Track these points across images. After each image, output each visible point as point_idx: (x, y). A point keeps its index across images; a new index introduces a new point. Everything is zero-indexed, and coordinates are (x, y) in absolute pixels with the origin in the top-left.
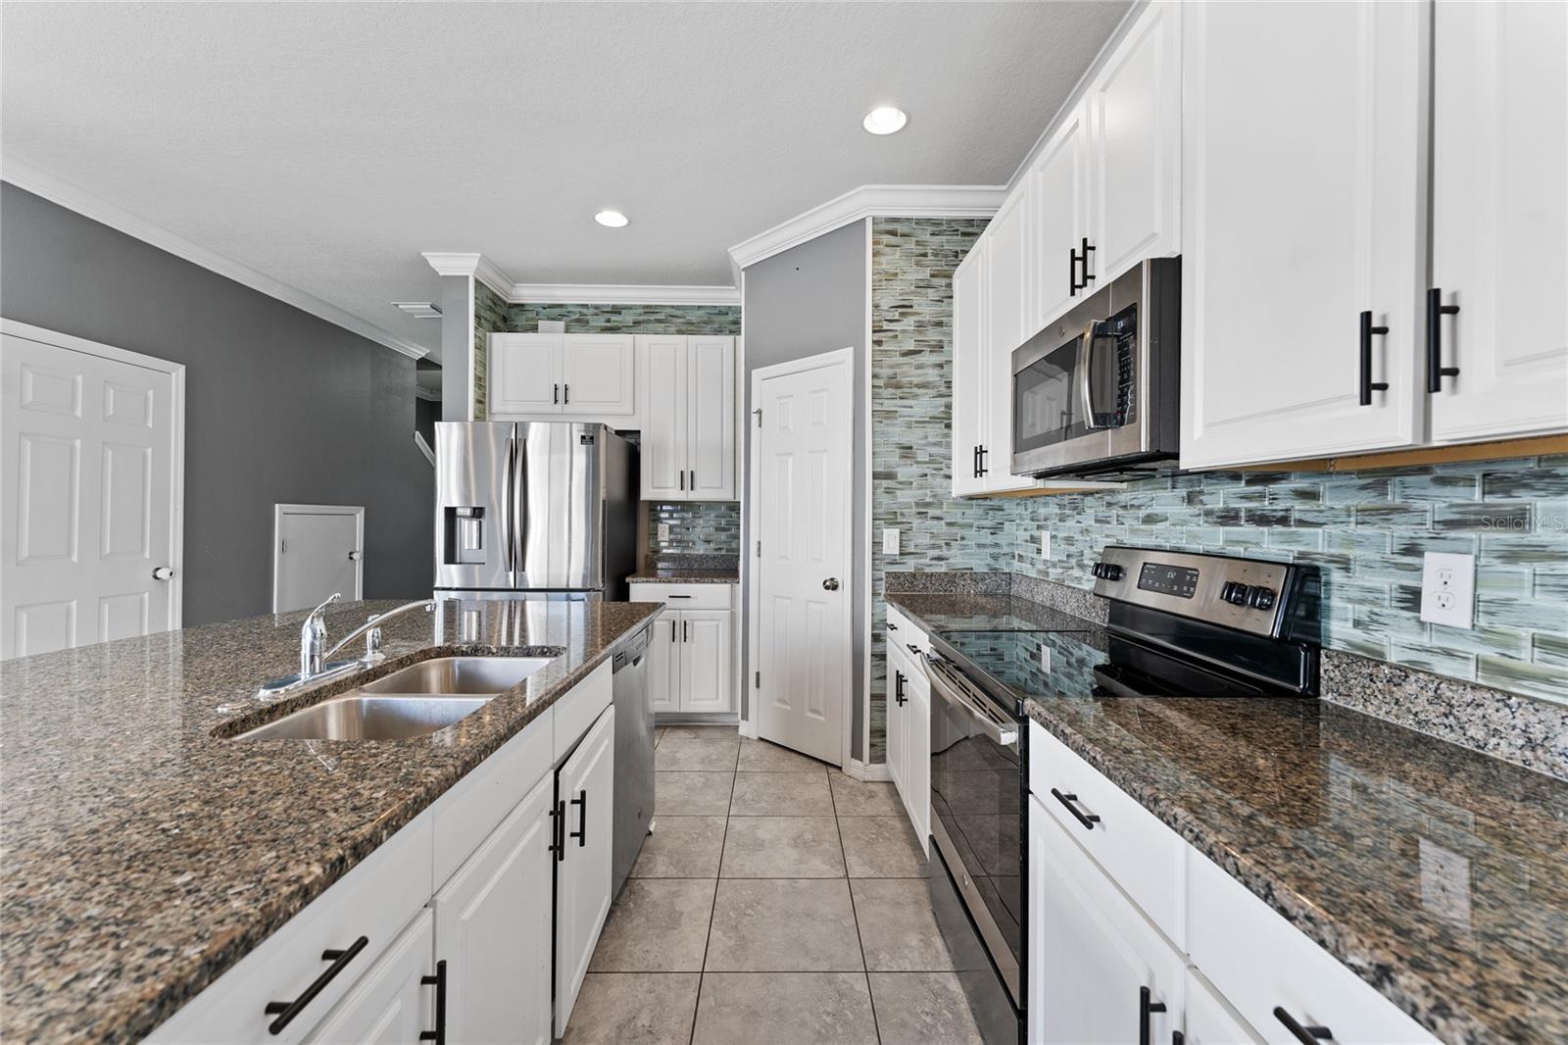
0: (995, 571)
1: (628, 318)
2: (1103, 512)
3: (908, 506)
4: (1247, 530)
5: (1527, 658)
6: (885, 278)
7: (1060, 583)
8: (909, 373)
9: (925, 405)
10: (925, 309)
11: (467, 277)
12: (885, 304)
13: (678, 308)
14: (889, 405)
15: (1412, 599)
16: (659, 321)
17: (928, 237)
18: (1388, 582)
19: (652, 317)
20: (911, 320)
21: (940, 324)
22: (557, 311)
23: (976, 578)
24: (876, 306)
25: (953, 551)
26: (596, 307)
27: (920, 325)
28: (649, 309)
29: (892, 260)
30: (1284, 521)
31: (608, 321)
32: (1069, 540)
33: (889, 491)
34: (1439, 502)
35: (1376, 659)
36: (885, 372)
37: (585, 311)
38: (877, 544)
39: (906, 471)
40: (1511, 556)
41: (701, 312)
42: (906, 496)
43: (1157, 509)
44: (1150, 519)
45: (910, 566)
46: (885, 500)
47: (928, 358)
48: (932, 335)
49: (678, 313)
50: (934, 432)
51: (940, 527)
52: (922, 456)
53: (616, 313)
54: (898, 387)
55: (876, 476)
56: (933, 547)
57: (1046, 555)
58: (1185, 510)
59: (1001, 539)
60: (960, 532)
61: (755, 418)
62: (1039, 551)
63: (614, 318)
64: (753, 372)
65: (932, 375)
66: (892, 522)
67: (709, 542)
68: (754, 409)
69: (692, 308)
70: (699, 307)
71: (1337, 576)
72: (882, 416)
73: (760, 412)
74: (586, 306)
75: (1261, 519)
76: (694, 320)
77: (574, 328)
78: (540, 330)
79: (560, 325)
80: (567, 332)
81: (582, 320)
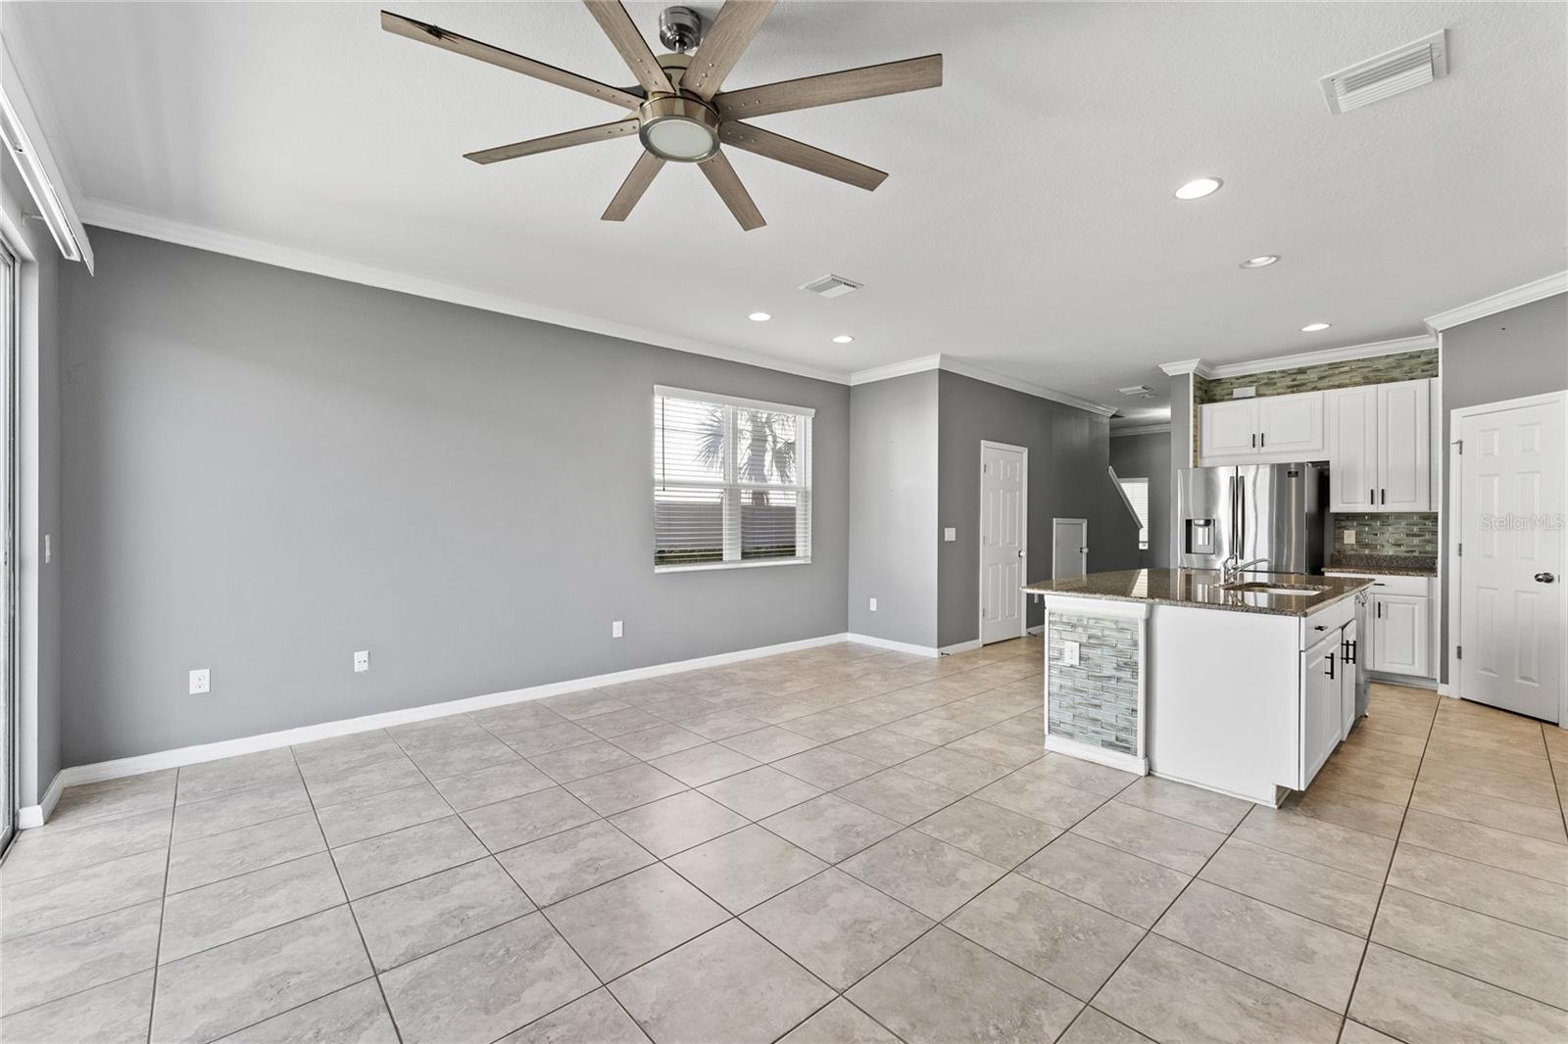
1: (1313, 376)
11: (1188, 374)
13: (1364, 360)
16: (1342, 374)
19: (1337, 371)
22: (1249, 379)
26: (1283, 372)
28: (1333, 366)
31: (1294, 380)
37: (1273, 376)
41: (1389, 360)
53: (1303, 373)
61: (1454, 449)
63: (1299, 377)
64: (1453, 412)
67: (1400, 545)
68: (1454, 438)
70: (1387, 356)
73: (1461, 443)
74: (1275, 372)
76: (1381, 367)
77: (1263, 390)
78: (1235, 396)
79: (1251, 391)
80: (1258, 395)
81: (1270, 383)
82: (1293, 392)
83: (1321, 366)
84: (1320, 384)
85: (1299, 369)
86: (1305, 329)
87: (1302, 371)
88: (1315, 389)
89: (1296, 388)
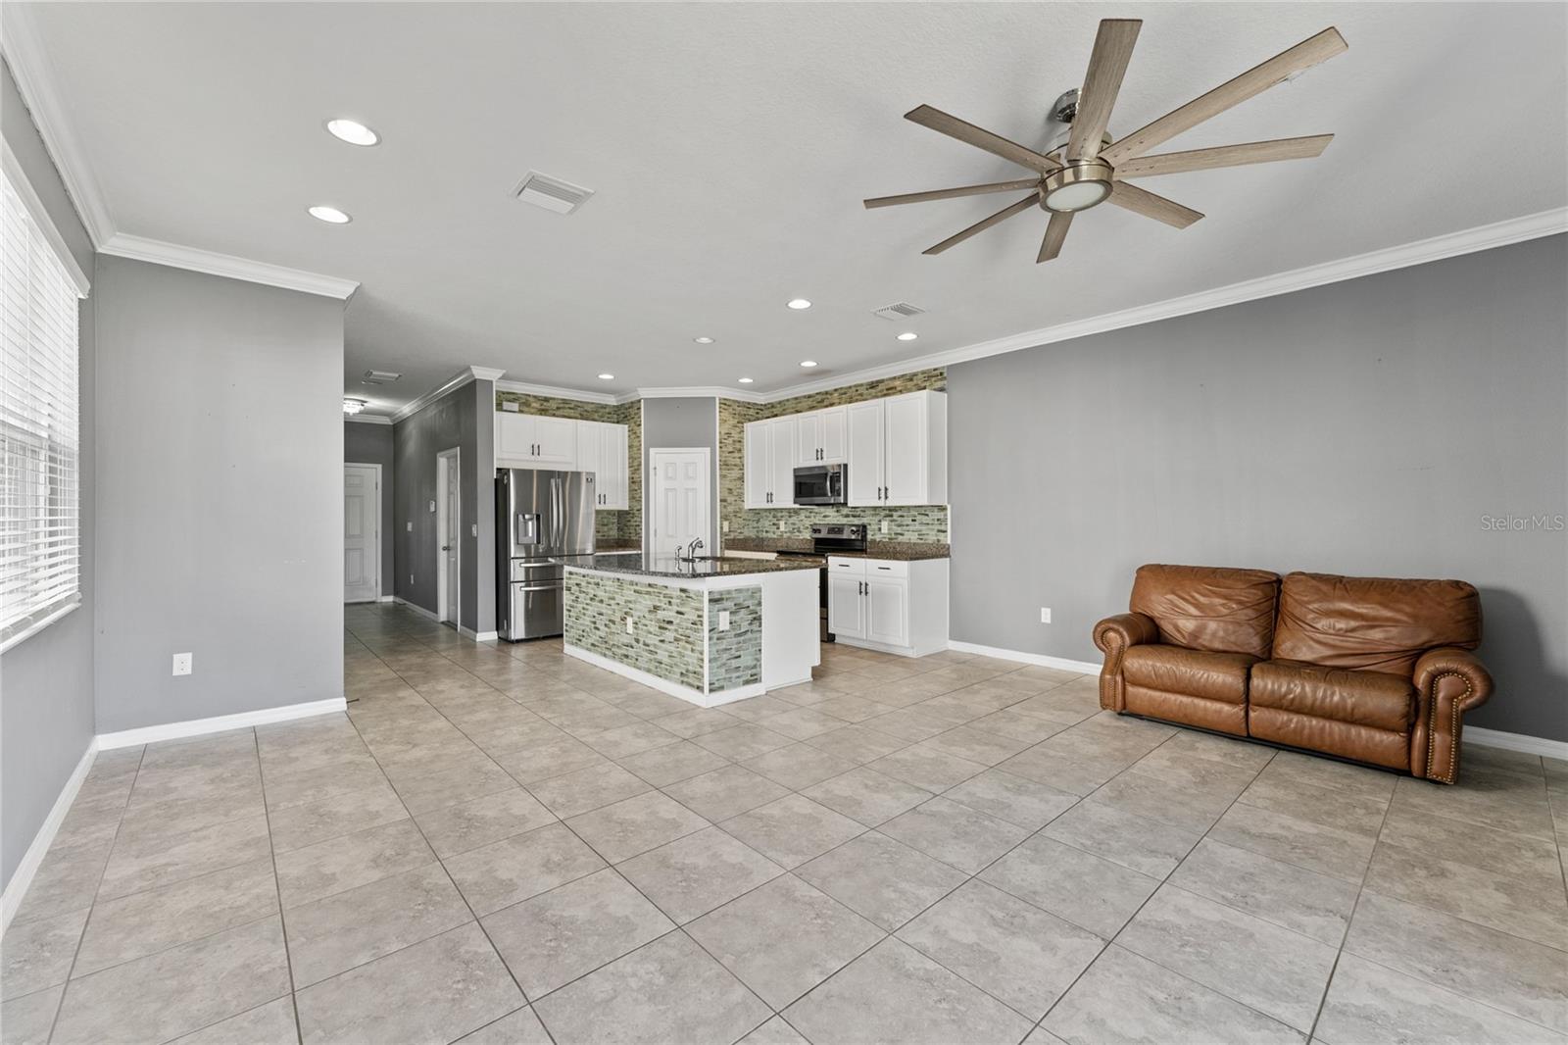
0: (758, 537)
1: (552, 405)
2: (808, 514)
3: (730, 512)
4: (851, 519)
5: (893, 536)
6: (723, 421)
7: (789, 538)
8: (731, 461)
9: (735, 473)
10: (736, 437)
12: (723, 432)
13: (581, 402)
14: (724, 472)
15: (880, 529)
16: (570, 408)
17: (736, 407)
18: (876, 527)
19: (567, 406)
20: (731, 439)
21: (740, 442)
22: (512, 397)
23: (753, 540)
24: (720, 433)
25: (746, 529)
26: (535, 397)
27: (734, 441)
28: (565, 401)
29: (726, 414)
30: (859, 516)
31: (541, 405)
32: (794, 524)
33: (725, 507)
34: (883, 513)
35: (875, 540)
36: (723, 459)
37: (529, 398)
38: (722, 528)
39: (730, 499)
40: (892, 521)
41: (593, 406)
42: (730, 509)
43: (827, 514)
44: (825, 516)
45: (732, 536)
46: (724, 510)
47: (736, 455)
48: (738, 446)
49: (580, 404)
50: (738, 482)
51: (740, 521)
52: (735, 493)
53: (546, 401)
54: (727, 465)
55: (721, 501)
56: (739, 528)
57: (782, 528)
58: (836, 514)
59: (760, 525)
60: (747, 523)
61: (652, 472)
62: (778, 528)
63: (545, 404)
64: (652, 449)
65: (738, 461)
66: (726, 520)
69: (588, 403)
71: (868, 527)
72: (723, 477)
73: (655, 468)
74: (529, 395)
75: (854, 516)
76: (589, 409)
77: (525, 409)
78: (505, 408)
79: (515, 406)
80: (521, 411)
81: (526, 404)
82: (541, 414)
83: (558, 399)
84: (557, 413)
85: (545, 398)
86: (600, 376)
87: (546, 399)
88: (554, 415)
89: (543, 412)
